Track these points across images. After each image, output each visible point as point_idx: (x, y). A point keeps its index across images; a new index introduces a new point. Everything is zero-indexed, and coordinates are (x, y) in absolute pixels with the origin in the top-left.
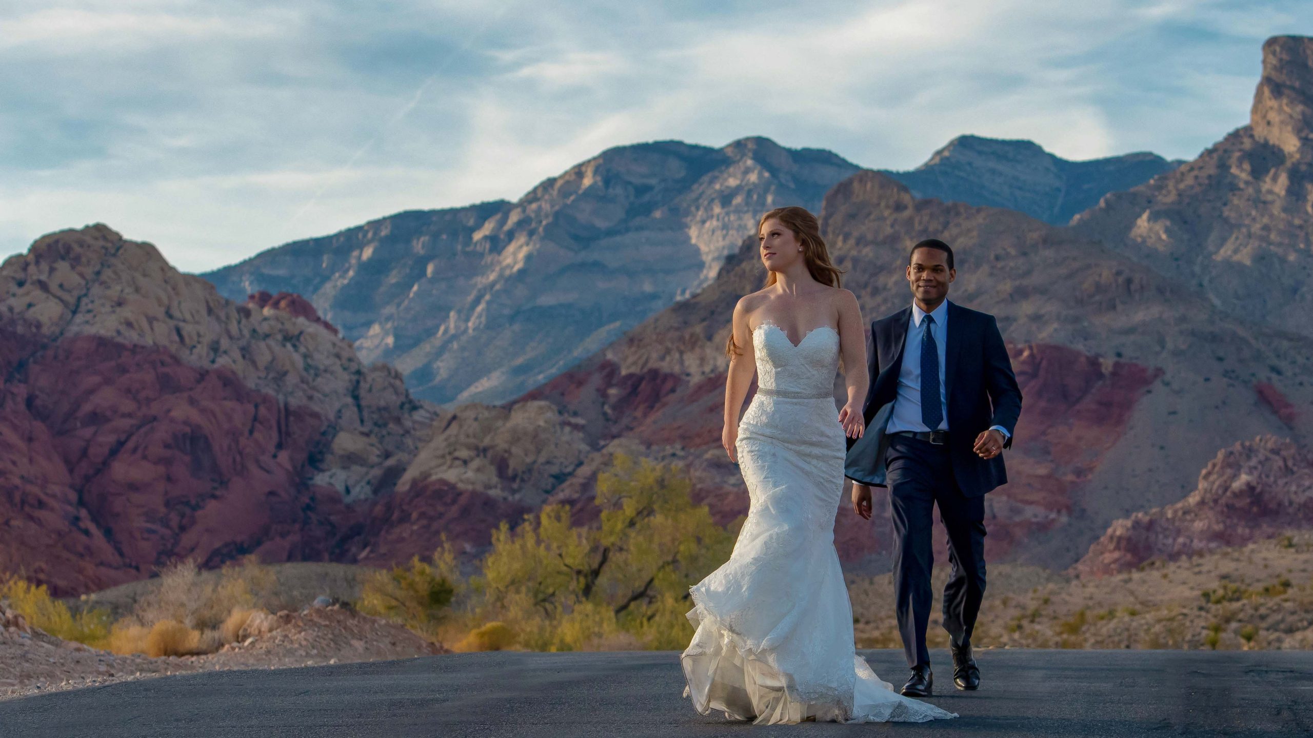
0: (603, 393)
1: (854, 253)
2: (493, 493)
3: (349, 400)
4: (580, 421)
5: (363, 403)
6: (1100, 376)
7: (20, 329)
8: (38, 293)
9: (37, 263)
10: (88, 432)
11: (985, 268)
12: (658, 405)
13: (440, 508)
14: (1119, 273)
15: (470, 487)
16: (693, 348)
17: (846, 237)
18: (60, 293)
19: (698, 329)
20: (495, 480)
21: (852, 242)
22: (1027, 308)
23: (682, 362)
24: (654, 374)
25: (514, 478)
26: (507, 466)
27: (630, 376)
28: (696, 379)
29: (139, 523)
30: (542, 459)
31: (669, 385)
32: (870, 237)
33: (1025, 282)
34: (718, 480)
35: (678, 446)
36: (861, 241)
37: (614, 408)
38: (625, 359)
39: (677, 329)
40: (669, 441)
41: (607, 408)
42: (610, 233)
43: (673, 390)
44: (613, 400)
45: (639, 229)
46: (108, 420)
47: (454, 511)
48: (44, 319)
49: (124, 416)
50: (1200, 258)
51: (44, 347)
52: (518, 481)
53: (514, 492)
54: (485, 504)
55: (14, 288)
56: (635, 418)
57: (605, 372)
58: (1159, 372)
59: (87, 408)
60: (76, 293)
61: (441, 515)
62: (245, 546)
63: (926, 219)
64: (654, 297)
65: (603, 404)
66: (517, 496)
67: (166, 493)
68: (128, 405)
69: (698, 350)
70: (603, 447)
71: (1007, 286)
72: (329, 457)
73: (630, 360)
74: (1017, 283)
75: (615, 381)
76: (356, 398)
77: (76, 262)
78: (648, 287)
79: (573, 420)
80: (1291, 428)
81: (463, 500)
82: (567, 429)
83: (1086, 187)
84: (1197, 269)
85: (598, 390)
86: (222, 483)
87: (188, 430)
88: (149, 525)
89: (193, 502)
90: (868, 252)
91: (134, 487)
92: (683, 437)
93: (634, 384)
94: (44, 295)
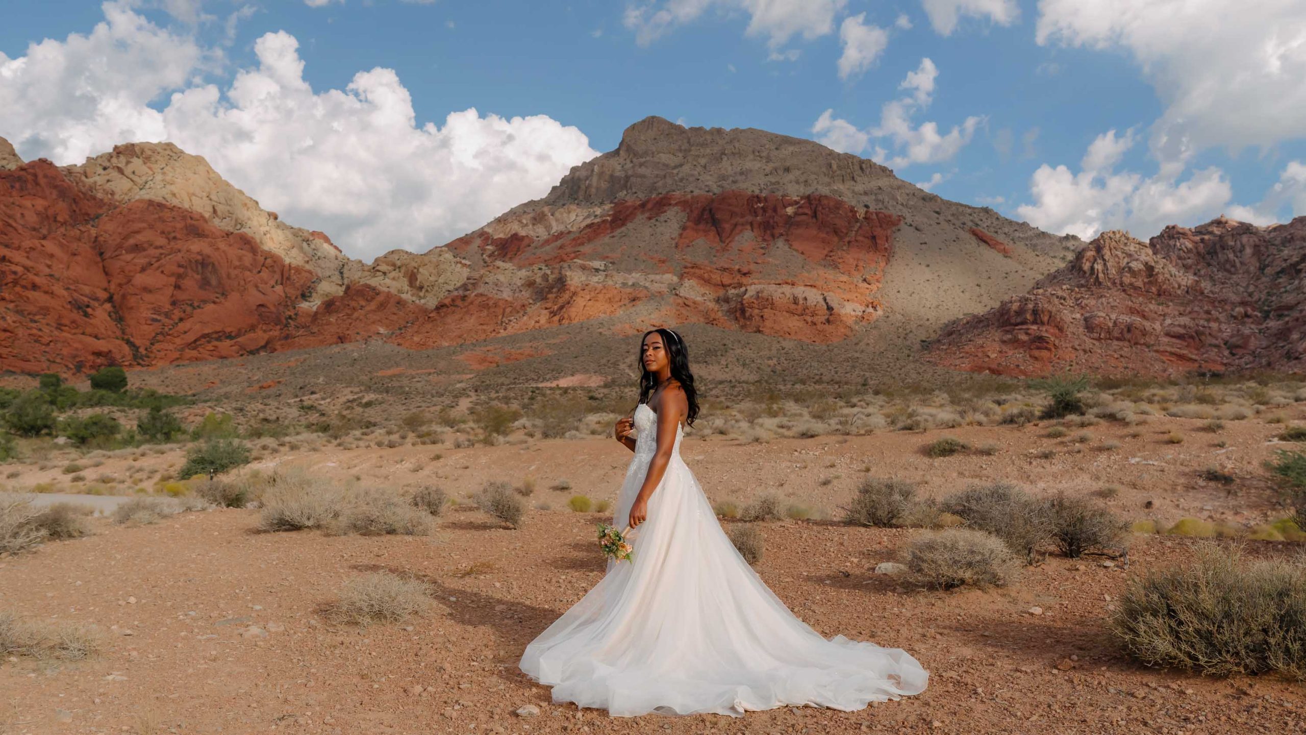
0: (482, 248)
2: (404, 296)
3: (337, 273)
4: (468, 263)
5: (345, 276)
6: (857, 220)
7: (100, 195)
8: (115, 174)
9: (118, 157)
10: (129, 257)
13: (363, 303)
15: (386, 290)
18: (132, 176)
20: (406, 288)
23: (534, 230)
24: (516, 237)
25: (421, 288)
26: (417, 279)
27: (500, 239)
29: (146, 313)
30: (441, 280)
31: (526, 241)
34: (583, 278)
37: (490, 256)
38: (497, 231)
41: (485, 256)
44: (489, 252)
46: (144, 250)
47: (373, 306)
48: (118, 191)
49: (156, 248)
51: (116, 207)
52: (424, 290)
53: (420, 298)
54: (398, 303)
55: (100, 171)
57: (484, 238)
58: (901, 218)
59: (132, 241)
60: (144, 179)
61: (362, 307)
62: (233, 334)
66: (423, 301)
67: (172, 296)
68: (161, 241)
69: (544, 222)
72: (314, 295)
75: (490, 242)
76: (341, 273)
77: (147, 160)
79: (463, 261)
81: (380, 298)
82: (459, 265)
85: (479, 247)
86: (223, 294)
87: (200, 258)
88: (155, 316)
89: (196, 304)
91: (146, 290)
92: (545, 261)
93: (503, 243)
94: (121, 176)
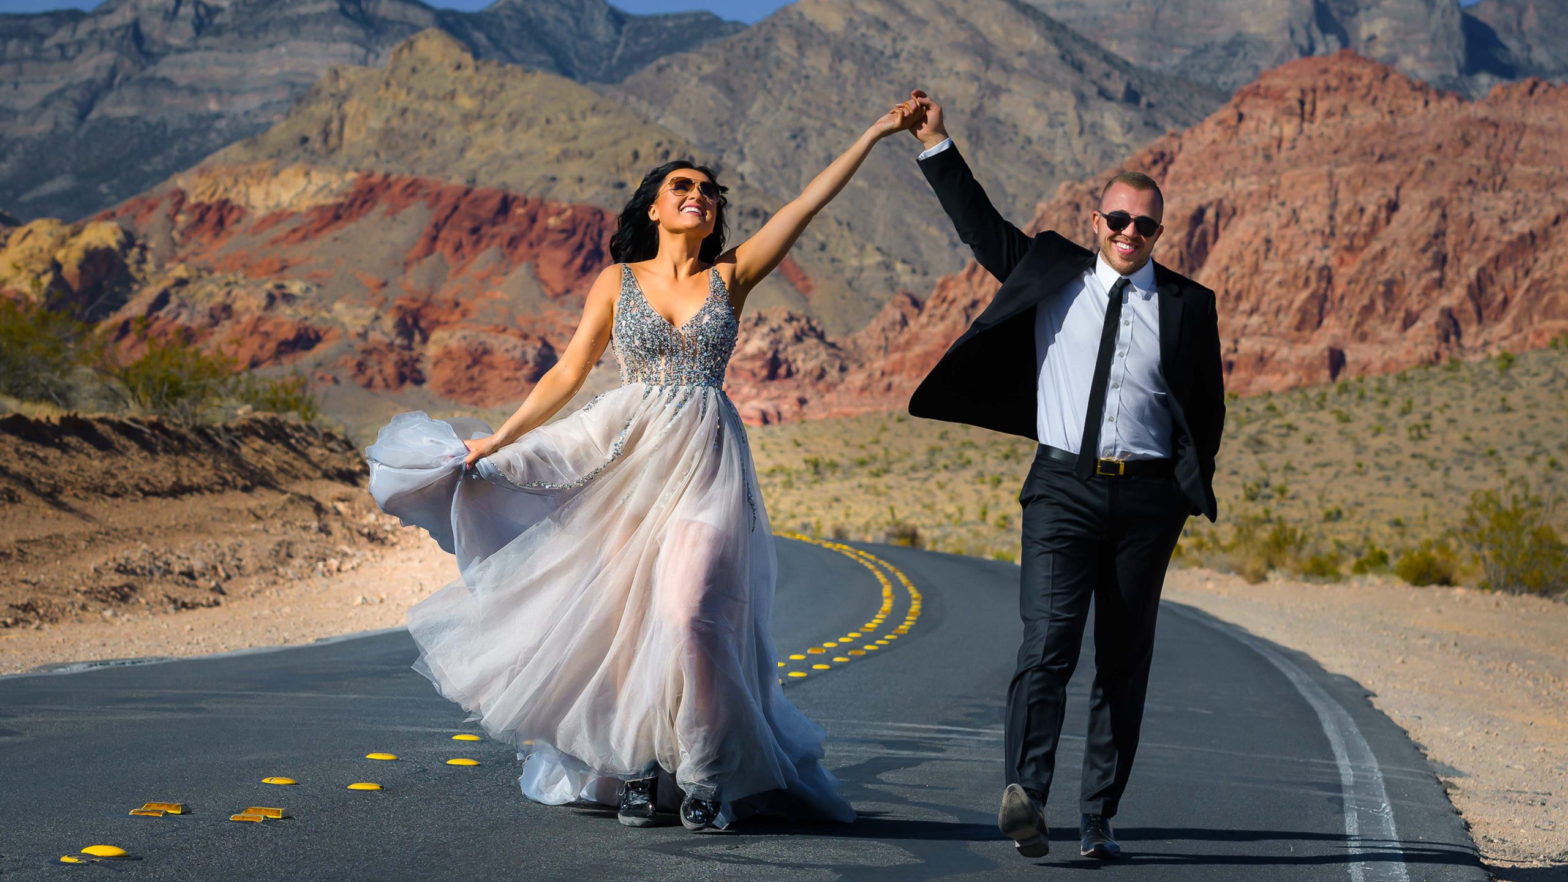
0: (171, 218)
1: (416, 106)
11: (536, 130)
12: (223, 234)
14: (659, 145)
16: (259, 183)
17: (409, 91)
19: (267, 165)
21: (413, 96)
22: (574, 168)
23: (247, 195)
24: (224, 204)
27: (199, 205)
28: (260, 212)
31: (235, 215)
32: (431, 92)
33: (572, 146)
35: (240, 275)
36: (423, 96)
37: (182, 234)
38: (196, 187)
39: (246, 164)
40: (232, 269)
41: (176, 235)
42: (180, 51)
43: (238, 221)
44: (181, 226)
45: (208, 48)
50: (743, 126)
56: (201, 245)
57: (176, 199)
63: (484, 79)
64: (218, 116)
65: (172, 229)
69: (264, 185)
70: (170, 270)
71: (555, 149)
73: (200, 189)
74: (565, 146)
75: (185, 207)
78: (213, 106)
80: (807, 300)
83: (644, 40)
84: (740, 136)
85: (168, 216)
90: (428, 106)
92: (244, 266)
93: (202, 212)
